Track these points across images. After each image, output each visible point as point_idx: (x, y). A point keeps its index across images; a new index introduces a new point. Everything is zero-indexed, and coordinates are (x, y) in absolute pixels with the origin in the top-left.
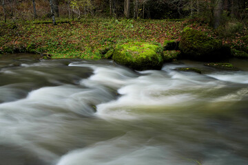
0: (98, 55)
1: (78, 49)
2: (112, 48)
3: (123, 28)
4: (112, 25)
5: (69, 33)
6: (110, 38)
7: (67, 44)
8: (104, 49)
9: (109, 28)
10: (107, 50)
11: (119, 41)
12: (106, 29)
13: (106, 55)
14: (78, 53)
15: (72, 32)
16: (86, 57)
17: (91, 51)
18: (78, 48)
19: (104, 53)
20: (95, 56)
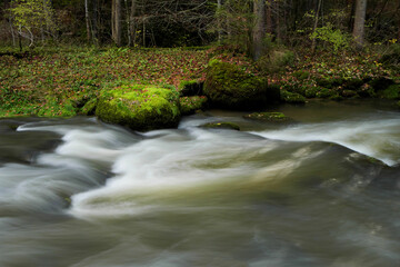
0: (69, 109)
1: (32, 100)
2: (93, 96)
3: (111, 63)
4: (91, 58)
5: (13, 73)
6: (89, 80)
7: (11, 92)
8: (80, 98)
9: (86, 63)
10: (85, 100)
11: (105, 84)
12: (81, 64)
13: (84, 109)
14: (32, 107)
15: (21, 71)
16: (47, 114)
17: (58, 103)
18: (33, 98)
19: (80, 105)
20: (64, 111)
